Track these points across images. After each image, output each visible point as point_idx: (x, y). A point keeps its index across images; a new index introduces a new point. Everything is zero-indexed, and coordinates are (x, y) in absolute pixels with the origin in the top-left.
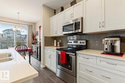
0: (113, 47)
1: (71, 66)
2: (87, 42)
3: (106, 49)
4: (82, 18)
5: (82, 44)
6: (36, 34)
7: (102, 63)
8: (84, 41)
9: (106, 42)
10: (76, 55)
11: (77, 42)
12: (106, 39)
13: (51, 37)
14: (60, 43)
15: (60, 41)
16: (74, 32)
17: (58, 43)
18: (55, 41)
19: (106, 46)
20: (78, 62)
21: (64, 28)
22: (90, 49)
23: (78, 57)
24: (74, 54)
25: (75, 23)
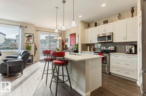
0: (131, 50)
1: (106, 62)
2: (115, 47)
3: (127, 51)
4: (113, 33)
5: (112, 49)
6: (66, 41)
7: (125, 58)
8: (113, 47)
9: (128, 48)
10: (109, 55)
11: (108, 48)
12: (127, 46)
13: (86, 44)
14: (93, 48)
15: (93, 47)
16: (107, 41)
17: (92, 48)
18: (88, 47)
19: (127, 50)
20: (111, 59)
21: (99, 38)
22: (117, 52)
23: (111, 56)
24: (108, 55)
25: (108, 36)
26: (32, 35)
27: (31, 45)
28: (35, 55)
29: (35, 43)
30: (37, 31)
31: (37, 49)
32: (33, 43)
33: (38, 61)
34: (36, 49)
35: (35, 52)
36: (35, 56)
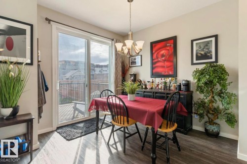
6: (132, 63)
26: (28, 28)
27: (20, 72)
28: (42, 115)
29: (39, 66)
30: (48, 20)
31: (47, 89)
32: (31, 64)
33: (52, 132)
34: (43, 87)
35: (41, 101)
36: (40, 117)
